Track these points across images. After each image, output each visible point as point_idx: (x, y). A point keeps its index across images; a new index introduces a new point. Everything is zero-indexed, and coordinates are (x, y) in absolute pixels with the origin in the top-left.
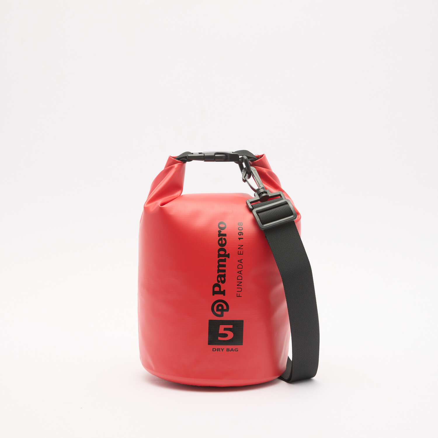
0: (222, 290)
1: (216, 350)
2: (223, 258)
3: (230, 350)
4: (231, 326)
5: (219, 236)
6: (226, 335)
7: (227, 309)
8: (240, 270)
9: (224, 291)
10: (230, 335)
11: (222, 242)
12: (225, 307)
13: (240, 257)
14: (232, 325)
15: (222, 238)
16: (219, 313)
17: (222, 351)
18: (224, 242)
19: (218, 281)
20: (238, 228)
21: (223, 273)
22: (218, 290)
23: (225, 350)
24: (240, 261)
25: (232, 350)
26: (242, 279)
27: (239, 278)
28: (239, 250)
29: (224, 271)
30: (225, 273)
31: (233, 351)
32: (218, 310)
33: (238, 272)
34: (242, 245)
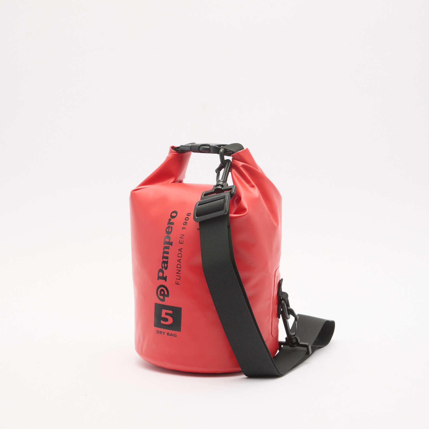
0: (165, 276)
1: (159, 332)
2: (168, 245)
3: (170, 334)
4: (171, 312)
5: (168, 225)
6: (166, 320)
7: (168, 295)
8: (180, 258)
9: (166, 276)
10: (170, 321)
11: (169, 229)
12: (166, 293)
13: (181, 246)
14: (171, 310)
15: (170, 226)
16: (162, 297)
17: (164, 334)
18: (170, 230)
19: (162, 267)
20: (185, 219)
21: (166, 260)
22: (162, 276)
23: (166, 334)
24: (180, 250)
25: (171, 335)
26: (181, 268)
27: (179, 266)
28: (181, 239)
29: (167, 258)
30: (168, 260)
31: (173, 336)
32: (161, 294)
33: (178, 261)
34: (184, 235)
